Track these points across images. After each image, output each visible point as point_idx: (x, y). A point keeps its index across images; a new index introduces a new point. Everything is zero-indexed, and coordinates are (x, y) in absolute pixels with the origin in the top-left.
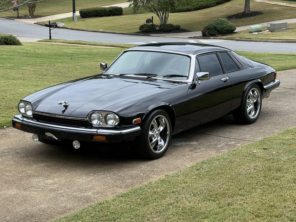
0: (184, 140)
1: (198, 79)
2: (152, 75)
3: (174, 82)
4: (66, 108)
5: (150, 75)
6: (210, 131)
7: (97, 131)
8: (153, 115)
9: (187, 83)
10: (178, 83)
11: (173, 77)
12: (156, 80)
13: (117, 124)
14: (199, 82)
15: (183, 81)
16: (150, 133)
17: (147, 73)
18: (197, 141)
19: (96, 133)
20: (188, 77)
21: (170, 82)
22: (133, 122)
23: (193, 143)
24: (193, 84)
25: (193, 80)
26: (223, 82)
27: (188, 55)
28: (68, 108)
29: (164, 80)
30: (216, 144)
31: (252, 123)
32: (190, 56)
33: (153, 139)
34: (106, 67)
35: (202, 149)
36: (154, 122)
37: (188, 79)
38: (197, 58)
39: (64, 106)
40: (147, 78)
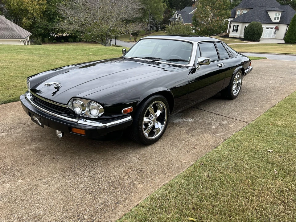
0: (181, 115)
1: (199, 63)
2: (157, 59)
3: (176, 66)
4: (58, 90)
5: (155, 58)
6: (203, 106)
7: (78, 121)
8: (149, 102)
9: (188, 68)
10: (180, 67)
11: (175, 61)
12: (161, 63)
13: (100, 115)
14: (200, 67)
15: (184, 65)
16: (146, 119)
17: (153, 57)
18: (193, 118)
19: (76, 123)
20: (189, 62)
21: (173, 65)
22: (122, 111)
23: (189, 120)
24: (193, 68)
25: (194, 65)
26: (218, 67)
27: (191, 42)
28: (60, 90)
29: (167, 64)
30: (210, 124)
31: (234, 99)
32: (192, 43)
33: (149, 124)
34: (126, 51)
35: (198, 130)
36: (151, 108)
37: (189, 63)
38: (198, 45)
39: (56, 88)
40: (152, 61)
